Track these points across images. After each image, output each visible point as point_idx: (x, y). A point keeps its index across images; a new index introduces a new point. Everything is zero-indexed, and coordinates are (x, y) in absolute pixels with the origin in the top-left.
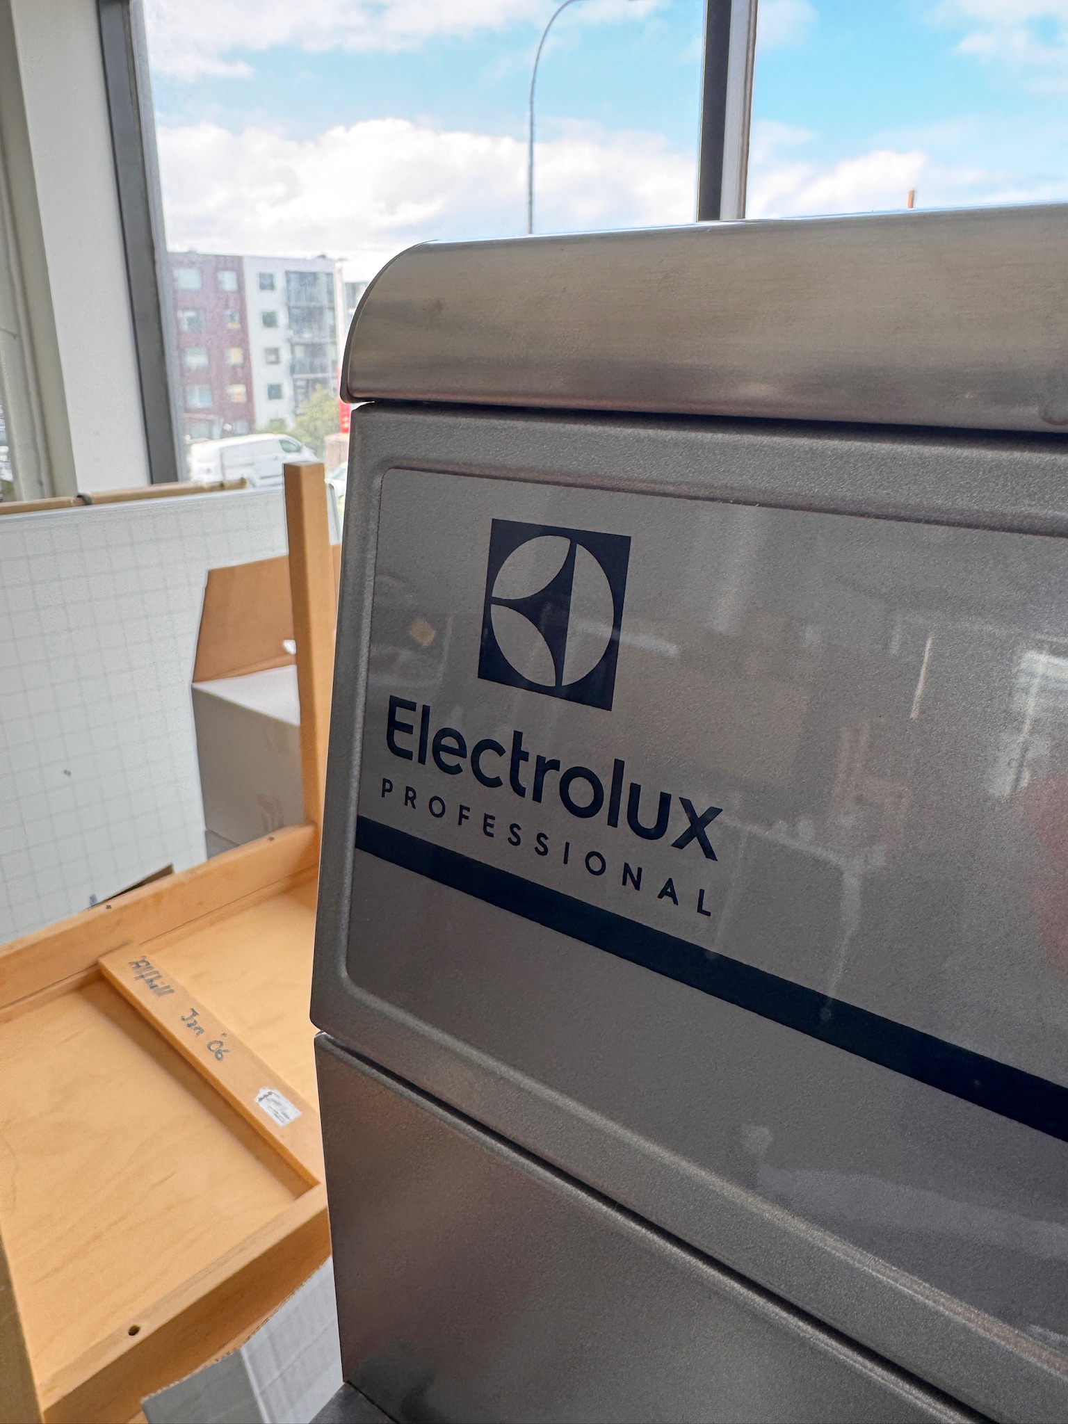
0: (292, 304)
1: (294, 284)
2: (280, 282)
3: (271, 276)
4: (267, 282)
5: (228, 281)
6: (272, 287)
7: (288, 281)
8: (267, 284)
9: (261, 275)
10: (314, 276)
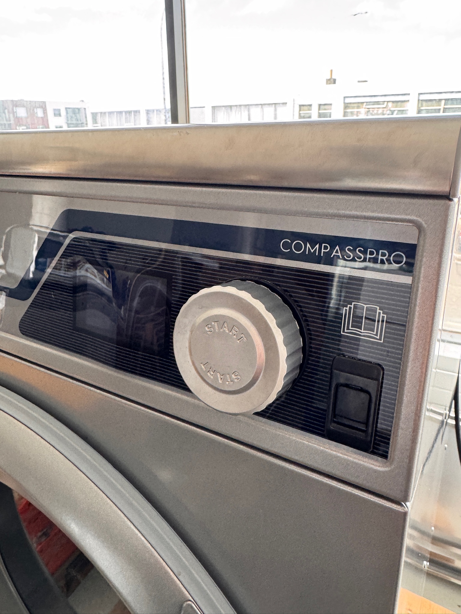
0: (69, 122)
1: (70, 114)
2: (63, 113)
3: (59, 110)
4: (57, 112)
5: (40, 113)
6: (60, 115)
7: (67, 113)
8: (57, 113)
9: (55, 110)
10: (79, 109)
